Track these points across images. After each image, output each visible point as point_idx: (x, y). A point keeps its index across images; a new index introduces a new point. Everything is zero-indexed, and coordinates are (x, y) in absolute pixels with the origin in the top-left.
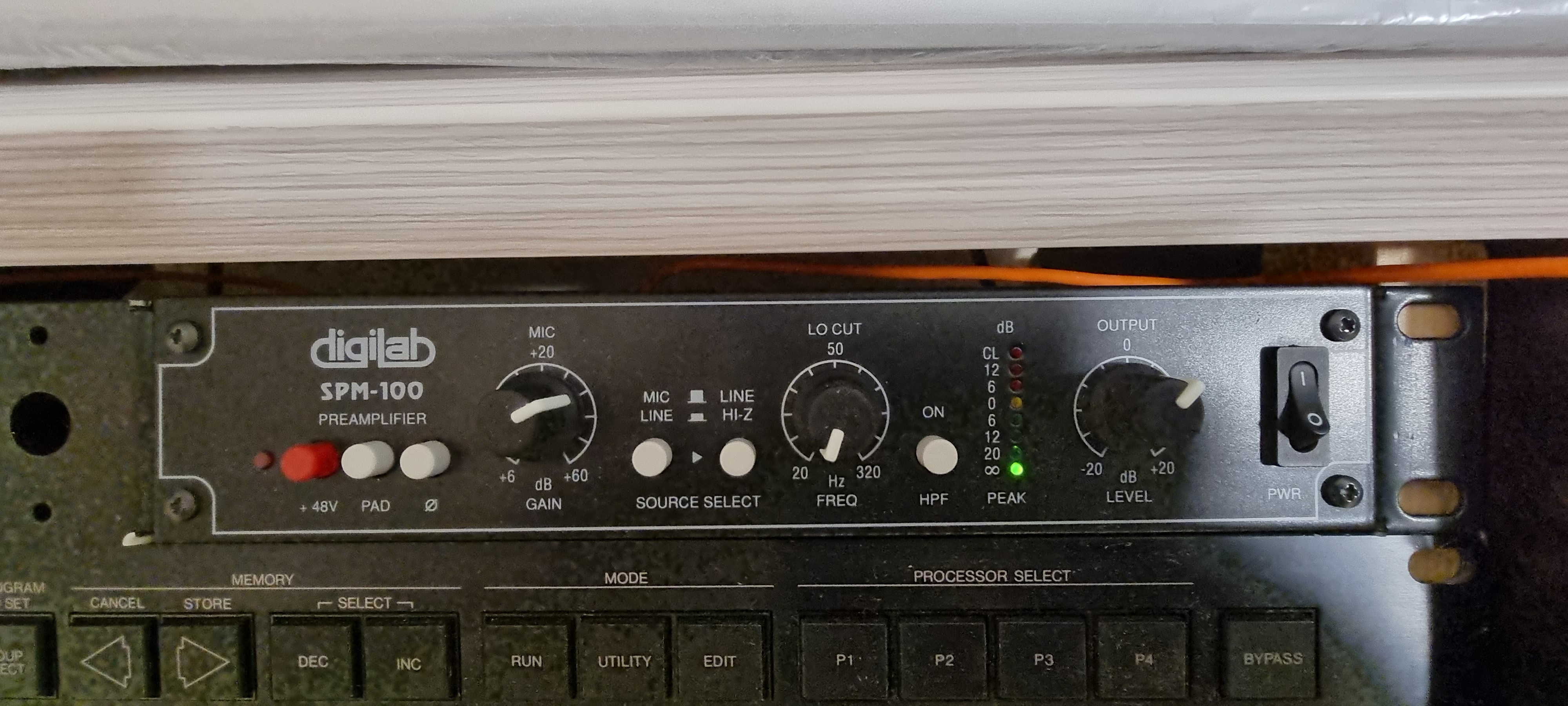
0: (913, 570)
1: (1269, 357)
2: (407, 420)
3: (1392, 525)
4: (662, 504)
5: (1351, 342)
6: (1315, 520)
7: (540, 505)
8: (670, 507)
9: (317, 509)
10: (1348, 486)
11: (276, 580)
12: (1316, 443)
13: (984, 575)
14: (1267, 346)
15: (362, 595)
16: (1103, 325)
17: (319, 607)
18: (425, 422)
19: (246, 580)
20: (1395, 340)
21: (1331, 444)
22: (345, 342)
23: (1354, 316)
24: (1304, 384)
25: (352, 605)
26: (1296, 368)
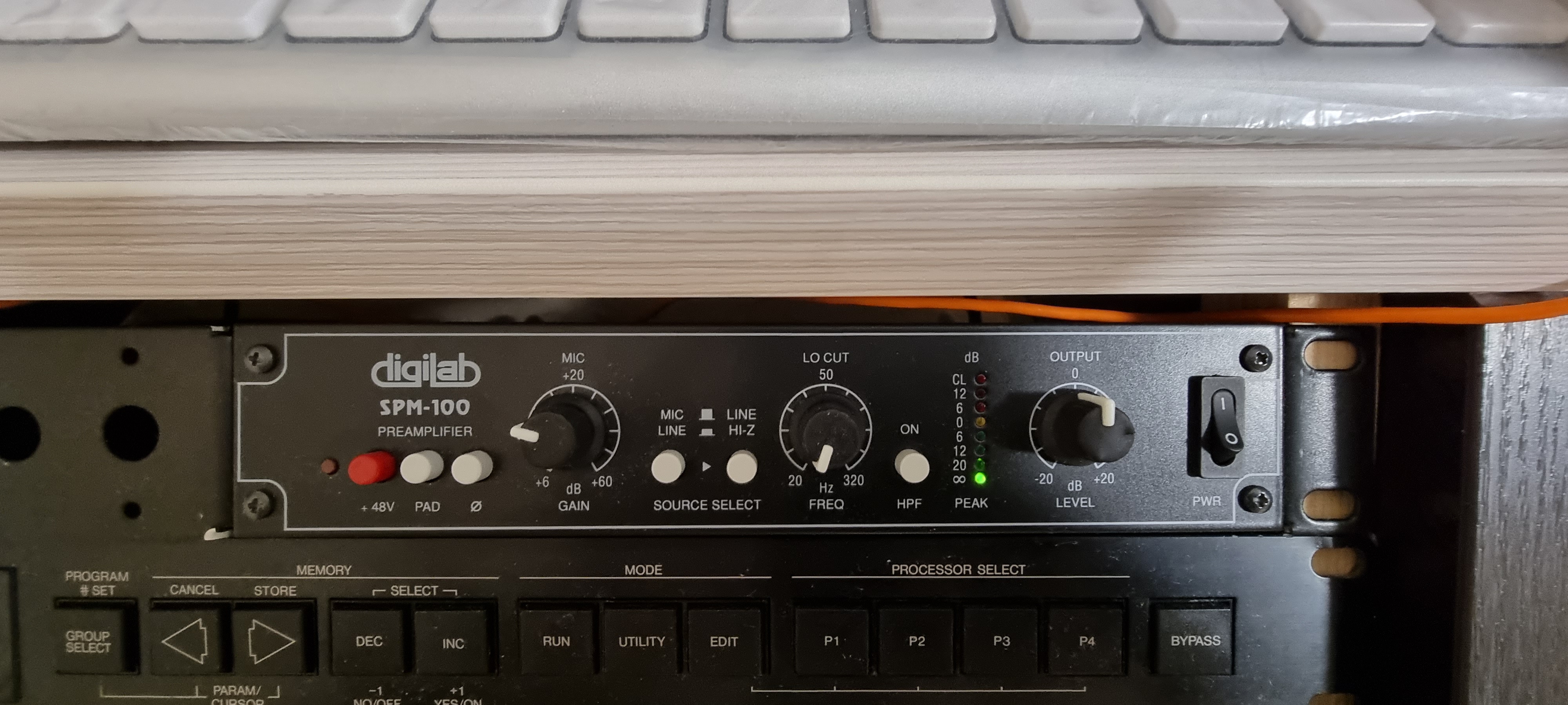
0: (891, 564)
1: (1195, 384)
2: (456, 432)
3: (1297, 528)
4: (676, 506)
5: (1265, 373)
6: (1232, 523)
7: (571, 507)
8: (683, 508)
9: (377, 509)
10: (1260, 495)
11: (336, 570)
12: (1233, 458)
13: (952, 569)
14: (1194, 375)
15: (412, 584)
16: (1055, 357)
17: (374, 594)
18: (471, 435)
19: (309, 570)
20: (1302, 373)
21: (1247, 459)
22: (402, 364)
23: (1267, 350)
24: (1224, 408)
25: (403, 593)
26: (1218, 395)
